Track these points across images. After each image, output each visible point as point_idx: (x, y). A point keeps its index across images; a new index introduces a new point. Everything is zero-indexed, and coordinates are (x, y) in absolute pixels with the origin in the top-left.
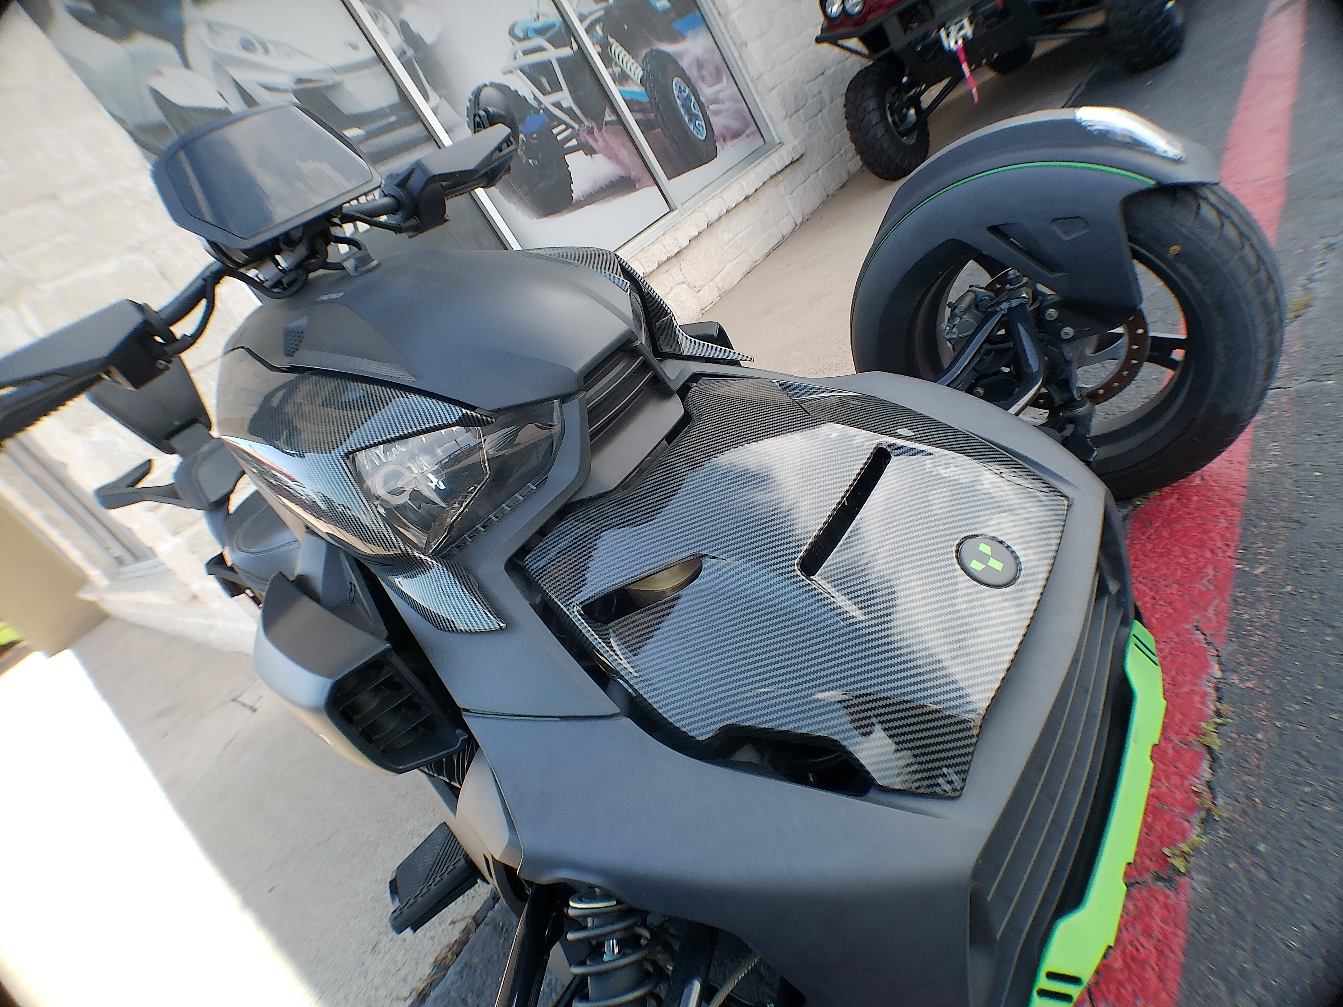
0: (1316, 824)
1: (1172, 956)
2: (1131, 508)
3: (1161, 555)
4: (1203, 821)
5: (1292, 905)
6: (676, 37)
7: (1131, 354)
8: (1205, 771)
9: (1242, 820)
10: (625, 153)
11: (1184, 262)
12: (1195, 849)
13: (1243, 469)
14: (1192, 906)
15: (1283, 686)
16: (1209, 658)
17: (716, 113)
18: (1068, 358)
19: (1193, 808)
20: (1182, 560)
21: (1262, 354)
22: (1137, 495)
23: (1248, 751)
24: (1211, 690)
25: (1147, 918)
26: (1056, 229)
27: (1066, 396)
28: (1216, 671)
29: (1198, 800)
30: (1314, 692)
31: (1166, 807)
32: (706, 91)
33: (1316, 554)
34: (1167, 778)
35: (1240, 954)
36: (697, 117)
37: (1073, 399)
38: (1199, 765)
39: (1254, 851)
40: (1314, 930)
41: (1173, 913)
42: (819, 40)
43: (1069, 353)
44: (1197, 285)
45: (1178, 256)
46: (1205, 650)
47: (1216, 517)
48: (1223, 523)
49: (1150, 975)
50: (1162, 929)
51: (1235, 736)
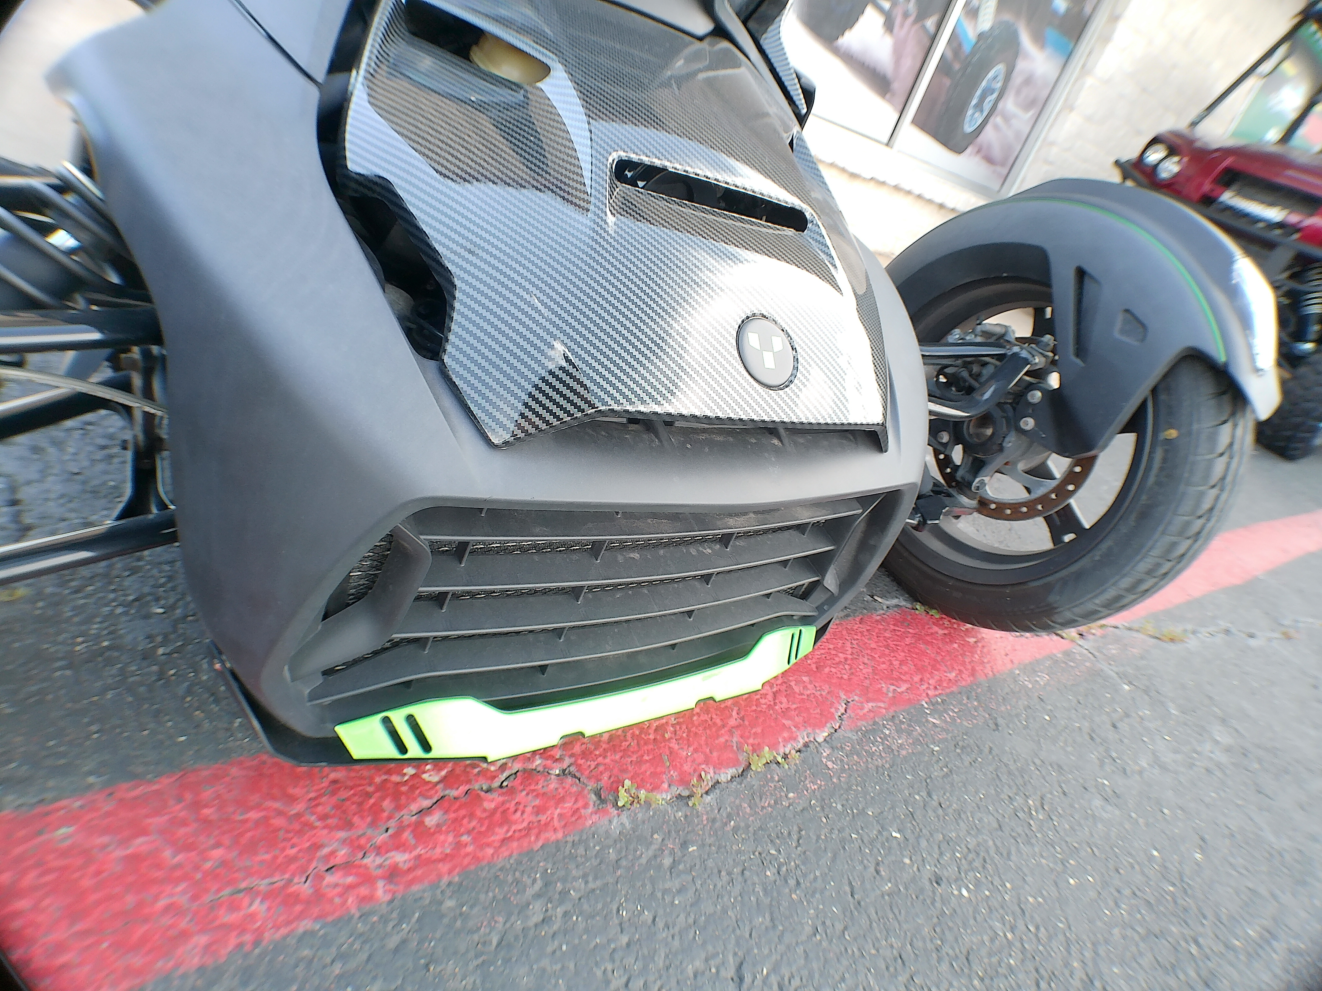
0: (747, 873)
1: (533, 838)
2: (909, 605)
3: (887, 646)
4: (679, 797)
5: (659, 895)
6: (1039, 39)
7: (1044, 499)
8: (725, 775)
9: (705, 822)
10: (909, 64)
11: (1166, 451)
12: (648, 803)
13: (1009, 666)
14: (593, 828)
15: (850, 788)
16: (828, 725)
17: (997, 128)
18: (1004, 444)
19: (684, 781)
20: (896, 663)
21: (1125, 582)
22: (923, 604)
23: (771, 794)
24: (802, 742)
25: (552, 803)
26: (1120, 318)
27: (968, 477)
28: (821, 736)
29: (695, 781)
30: (863, 812)
31: (668, 764)
32: (1009, 104)
33: (981, 751)
34: (696, 750)
35: (580, 883)
36: (982, 111)
37: (969, 484)
38: (728, 767)
39: (684, 845)
40: (650, 921)
41: (573, 819)
42: (1117, 163)
43: (1011, 442)
44: (1151, 480)
45: (1168, 441)
46: (833, 718)
47: (953, 668)
48: (952, 675)
49: (501, 832)
50: (553, 818)
51: (776, 778)
